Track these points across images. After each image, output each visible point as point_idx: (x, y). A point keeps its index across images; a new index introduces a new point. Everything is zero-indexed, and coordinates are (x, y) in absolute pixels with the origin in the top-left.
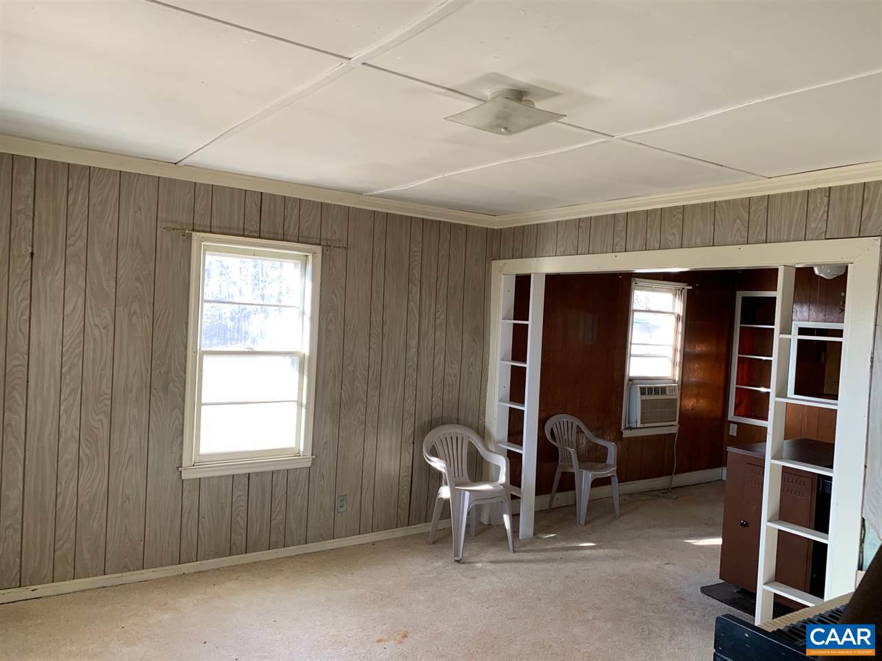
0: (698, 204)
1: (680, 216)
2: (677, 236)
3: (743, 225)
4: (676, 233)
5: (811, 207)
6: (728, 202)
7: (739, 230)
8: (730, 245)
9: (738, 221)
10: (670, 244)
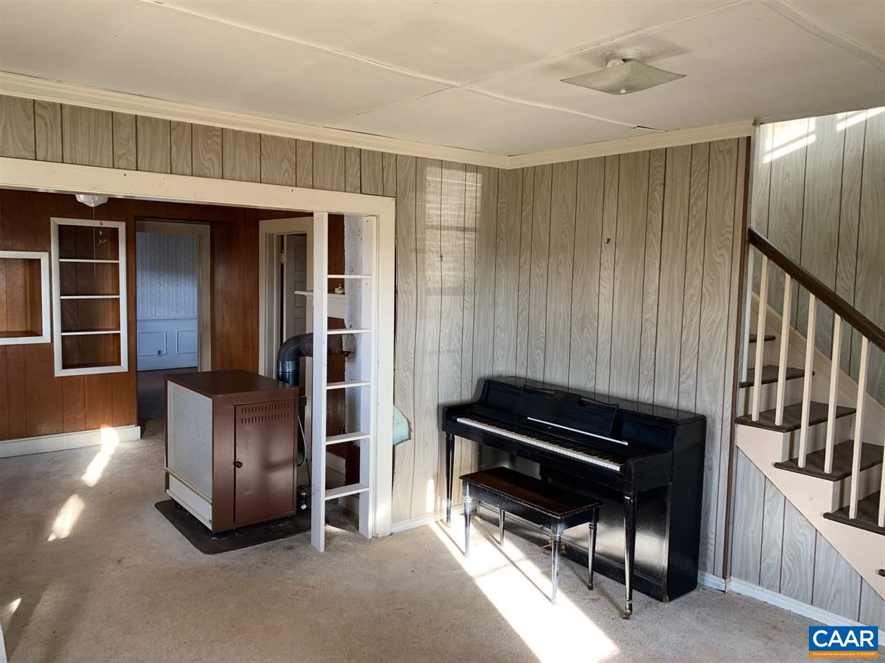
0: (240, 131)
1: (219, 141)
2: (216, 162)
3: (291, 167)
4: (213, 158)
5: (348, 163)
6: (274, 138)
7: (286, 170)
8: (279, 185)
9: (285, 161)
10: (206, 171)
